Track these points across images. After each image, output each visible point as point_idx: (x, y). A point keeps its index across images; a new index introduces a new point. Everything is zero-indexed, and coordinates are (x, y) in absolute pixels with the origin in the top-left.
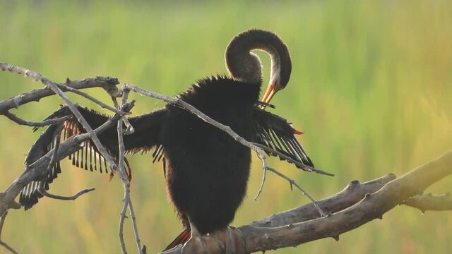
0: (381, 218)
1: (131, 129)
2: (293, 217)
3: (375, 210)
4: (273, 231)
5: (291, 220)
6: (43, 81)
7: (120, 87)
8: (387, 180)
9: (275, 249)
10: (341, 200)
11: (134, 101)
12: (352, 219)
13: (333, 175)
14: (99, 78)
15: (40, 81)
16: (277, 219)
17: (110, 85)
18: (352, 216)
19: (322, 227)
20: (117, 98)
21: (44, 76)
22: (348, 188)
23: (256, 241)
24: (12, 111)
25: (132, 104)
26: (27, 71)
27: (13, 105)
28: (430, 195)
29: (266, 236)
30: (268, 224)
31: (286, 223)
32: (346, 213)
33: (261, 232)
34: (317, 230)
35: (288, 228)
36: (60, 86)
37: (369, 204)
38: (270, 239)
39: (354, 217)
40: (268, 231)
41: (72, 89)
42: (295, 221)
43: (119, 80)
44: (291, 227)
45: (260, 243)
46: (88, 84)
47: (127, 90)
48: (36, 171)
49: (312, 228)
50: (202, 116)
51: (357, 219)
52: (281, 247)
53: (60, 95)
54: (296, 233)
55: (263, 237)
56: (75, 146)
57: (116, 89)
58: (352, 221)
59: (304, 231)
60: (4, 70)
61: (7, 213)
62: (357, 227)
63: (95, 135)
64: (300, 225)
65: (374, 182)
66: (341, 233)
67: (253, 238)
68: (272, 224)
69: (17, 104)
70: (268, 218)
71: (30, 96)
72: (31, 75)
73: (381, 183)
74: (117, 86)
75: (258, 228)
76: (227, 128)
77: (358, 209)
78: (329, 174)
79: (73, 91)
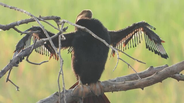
0: (161, 82)
1: (65, 38)
2: (125, 79)
3: (159, 79)
4: (117, 84)
5: (124, 80)
6: (31, 16)
7: (61, 21)
8: (165, 67)
9: (117, 91)
10: (146, 74)
11: (68, 27)
12: (149, 81)
13: (145, 64)
14: (53, 16)
15: (30, 16)
16: (119, 79)
17: (57, 19)
18: (150, 80)
19: (137, 84)
20: (59, 25)
21: (32, 14)
22: (149, 69)
23: (110, 87)
24: (16, 27)
25: (67, 28)
26: (25, 11)
27: (17, 24)
28: (182, 74)
29: (114, 86)
30: (115, 81)
31: (122, 81)
32: (147, 79)
33: (112, 84)
34: (135, 85)
35: (123, 83)
36: (38, 18)
37: (157, 76)
38: (115, 87)
39: (151, 81)
40: (115, 84)
41: (43, 20)
42: (126, 81)
43: (61, 18)
44: (125, 83)
45: (111, 88)
46: (48, 18)
47: (64, 22)
48: (25, 52)
49: (133, 84)
50: (94, 35)
51: (151, 82)
52: (120, 91)
53: (38, 22)
54: (126, 86)
55: (112, 86)
56: (42, 43)
57: (59, 21)
58: (150, 82)
59: (130, 85)
60: (15, 10)
61: (12, 68)
62: (152, 85)
63: (51, 40)
64: (128, 82)
65: (159, 67)
66: (144, 87)
67: (108, 86)
68: (116, 81)
69: (18, 24)
70: (115, 79)
71: (24, 21)
72: (26, 13)
73: (162, 68)
74: (60, 20)
75: (111, 82)
76: (104, 41)
77: (153, 78)
78: (144, 63)
79: (43, 21)
